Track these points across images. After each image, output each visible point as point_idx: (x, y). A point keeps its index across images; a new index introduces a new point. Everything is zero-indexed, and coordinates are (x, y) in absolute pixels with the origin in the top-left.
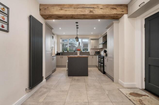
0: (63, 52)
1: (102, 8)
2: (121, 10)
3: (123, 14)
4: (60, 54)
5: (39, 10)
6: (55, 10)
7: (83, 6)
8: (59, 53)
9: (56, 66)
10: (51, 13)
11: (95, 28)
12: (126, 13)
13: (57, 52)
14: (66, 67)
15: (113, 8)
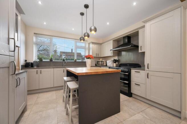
0: (41, 60)
8: (32, 64)
9: (28, 91)
13: (26, 61)
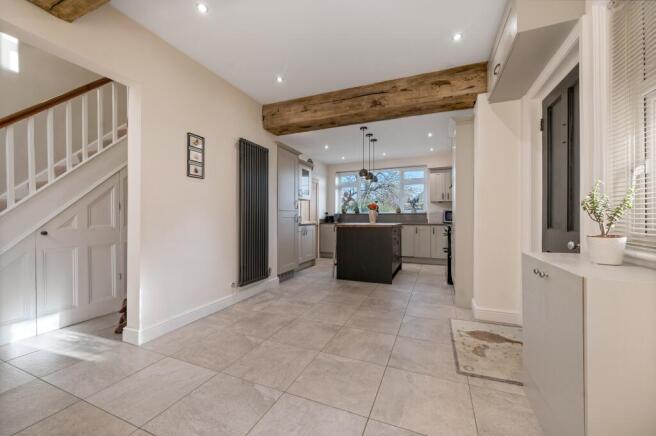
0: (344, 213)
1: (405, 90)
2: (465, 84)
3: (476, 94)
4: (335, 219)
5: (261, 118)
6: (293, 112)
7: (356, 91)
8: (333, 217)
10: (284, 123)
11: (430, 135)
12: (484, 89)
13: (326, 214)
14: (331, 258)
15: (439, 84)
